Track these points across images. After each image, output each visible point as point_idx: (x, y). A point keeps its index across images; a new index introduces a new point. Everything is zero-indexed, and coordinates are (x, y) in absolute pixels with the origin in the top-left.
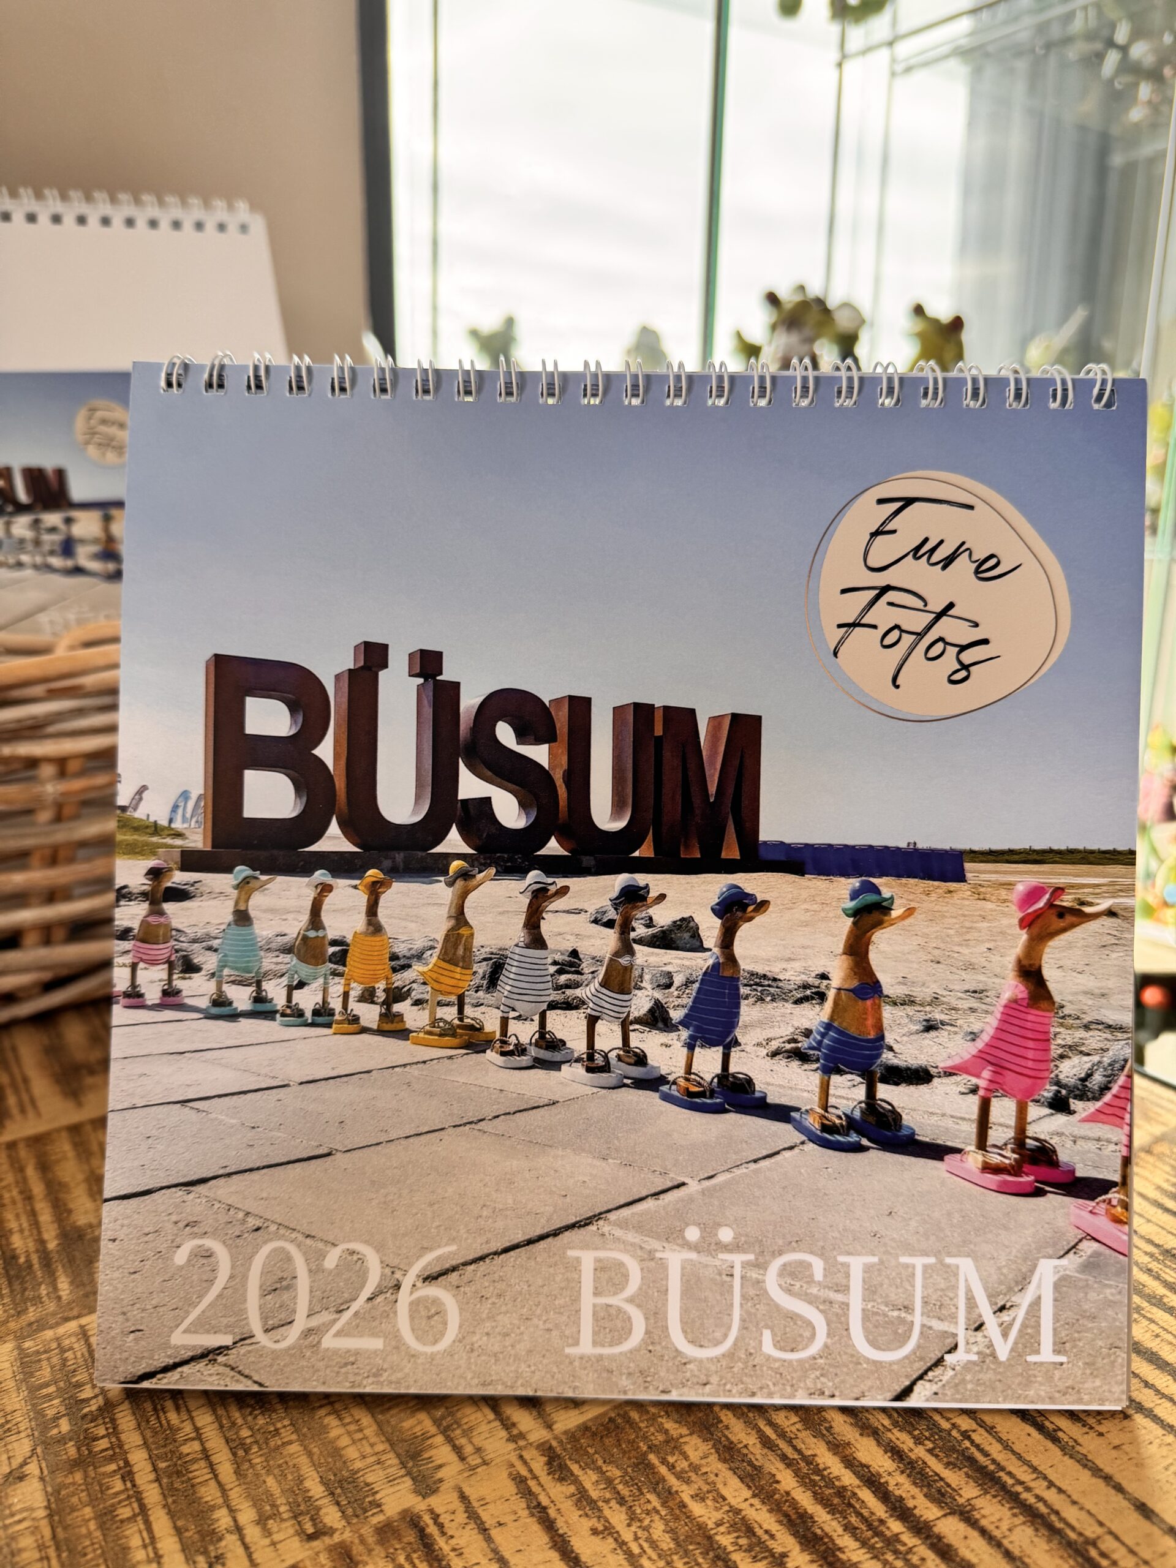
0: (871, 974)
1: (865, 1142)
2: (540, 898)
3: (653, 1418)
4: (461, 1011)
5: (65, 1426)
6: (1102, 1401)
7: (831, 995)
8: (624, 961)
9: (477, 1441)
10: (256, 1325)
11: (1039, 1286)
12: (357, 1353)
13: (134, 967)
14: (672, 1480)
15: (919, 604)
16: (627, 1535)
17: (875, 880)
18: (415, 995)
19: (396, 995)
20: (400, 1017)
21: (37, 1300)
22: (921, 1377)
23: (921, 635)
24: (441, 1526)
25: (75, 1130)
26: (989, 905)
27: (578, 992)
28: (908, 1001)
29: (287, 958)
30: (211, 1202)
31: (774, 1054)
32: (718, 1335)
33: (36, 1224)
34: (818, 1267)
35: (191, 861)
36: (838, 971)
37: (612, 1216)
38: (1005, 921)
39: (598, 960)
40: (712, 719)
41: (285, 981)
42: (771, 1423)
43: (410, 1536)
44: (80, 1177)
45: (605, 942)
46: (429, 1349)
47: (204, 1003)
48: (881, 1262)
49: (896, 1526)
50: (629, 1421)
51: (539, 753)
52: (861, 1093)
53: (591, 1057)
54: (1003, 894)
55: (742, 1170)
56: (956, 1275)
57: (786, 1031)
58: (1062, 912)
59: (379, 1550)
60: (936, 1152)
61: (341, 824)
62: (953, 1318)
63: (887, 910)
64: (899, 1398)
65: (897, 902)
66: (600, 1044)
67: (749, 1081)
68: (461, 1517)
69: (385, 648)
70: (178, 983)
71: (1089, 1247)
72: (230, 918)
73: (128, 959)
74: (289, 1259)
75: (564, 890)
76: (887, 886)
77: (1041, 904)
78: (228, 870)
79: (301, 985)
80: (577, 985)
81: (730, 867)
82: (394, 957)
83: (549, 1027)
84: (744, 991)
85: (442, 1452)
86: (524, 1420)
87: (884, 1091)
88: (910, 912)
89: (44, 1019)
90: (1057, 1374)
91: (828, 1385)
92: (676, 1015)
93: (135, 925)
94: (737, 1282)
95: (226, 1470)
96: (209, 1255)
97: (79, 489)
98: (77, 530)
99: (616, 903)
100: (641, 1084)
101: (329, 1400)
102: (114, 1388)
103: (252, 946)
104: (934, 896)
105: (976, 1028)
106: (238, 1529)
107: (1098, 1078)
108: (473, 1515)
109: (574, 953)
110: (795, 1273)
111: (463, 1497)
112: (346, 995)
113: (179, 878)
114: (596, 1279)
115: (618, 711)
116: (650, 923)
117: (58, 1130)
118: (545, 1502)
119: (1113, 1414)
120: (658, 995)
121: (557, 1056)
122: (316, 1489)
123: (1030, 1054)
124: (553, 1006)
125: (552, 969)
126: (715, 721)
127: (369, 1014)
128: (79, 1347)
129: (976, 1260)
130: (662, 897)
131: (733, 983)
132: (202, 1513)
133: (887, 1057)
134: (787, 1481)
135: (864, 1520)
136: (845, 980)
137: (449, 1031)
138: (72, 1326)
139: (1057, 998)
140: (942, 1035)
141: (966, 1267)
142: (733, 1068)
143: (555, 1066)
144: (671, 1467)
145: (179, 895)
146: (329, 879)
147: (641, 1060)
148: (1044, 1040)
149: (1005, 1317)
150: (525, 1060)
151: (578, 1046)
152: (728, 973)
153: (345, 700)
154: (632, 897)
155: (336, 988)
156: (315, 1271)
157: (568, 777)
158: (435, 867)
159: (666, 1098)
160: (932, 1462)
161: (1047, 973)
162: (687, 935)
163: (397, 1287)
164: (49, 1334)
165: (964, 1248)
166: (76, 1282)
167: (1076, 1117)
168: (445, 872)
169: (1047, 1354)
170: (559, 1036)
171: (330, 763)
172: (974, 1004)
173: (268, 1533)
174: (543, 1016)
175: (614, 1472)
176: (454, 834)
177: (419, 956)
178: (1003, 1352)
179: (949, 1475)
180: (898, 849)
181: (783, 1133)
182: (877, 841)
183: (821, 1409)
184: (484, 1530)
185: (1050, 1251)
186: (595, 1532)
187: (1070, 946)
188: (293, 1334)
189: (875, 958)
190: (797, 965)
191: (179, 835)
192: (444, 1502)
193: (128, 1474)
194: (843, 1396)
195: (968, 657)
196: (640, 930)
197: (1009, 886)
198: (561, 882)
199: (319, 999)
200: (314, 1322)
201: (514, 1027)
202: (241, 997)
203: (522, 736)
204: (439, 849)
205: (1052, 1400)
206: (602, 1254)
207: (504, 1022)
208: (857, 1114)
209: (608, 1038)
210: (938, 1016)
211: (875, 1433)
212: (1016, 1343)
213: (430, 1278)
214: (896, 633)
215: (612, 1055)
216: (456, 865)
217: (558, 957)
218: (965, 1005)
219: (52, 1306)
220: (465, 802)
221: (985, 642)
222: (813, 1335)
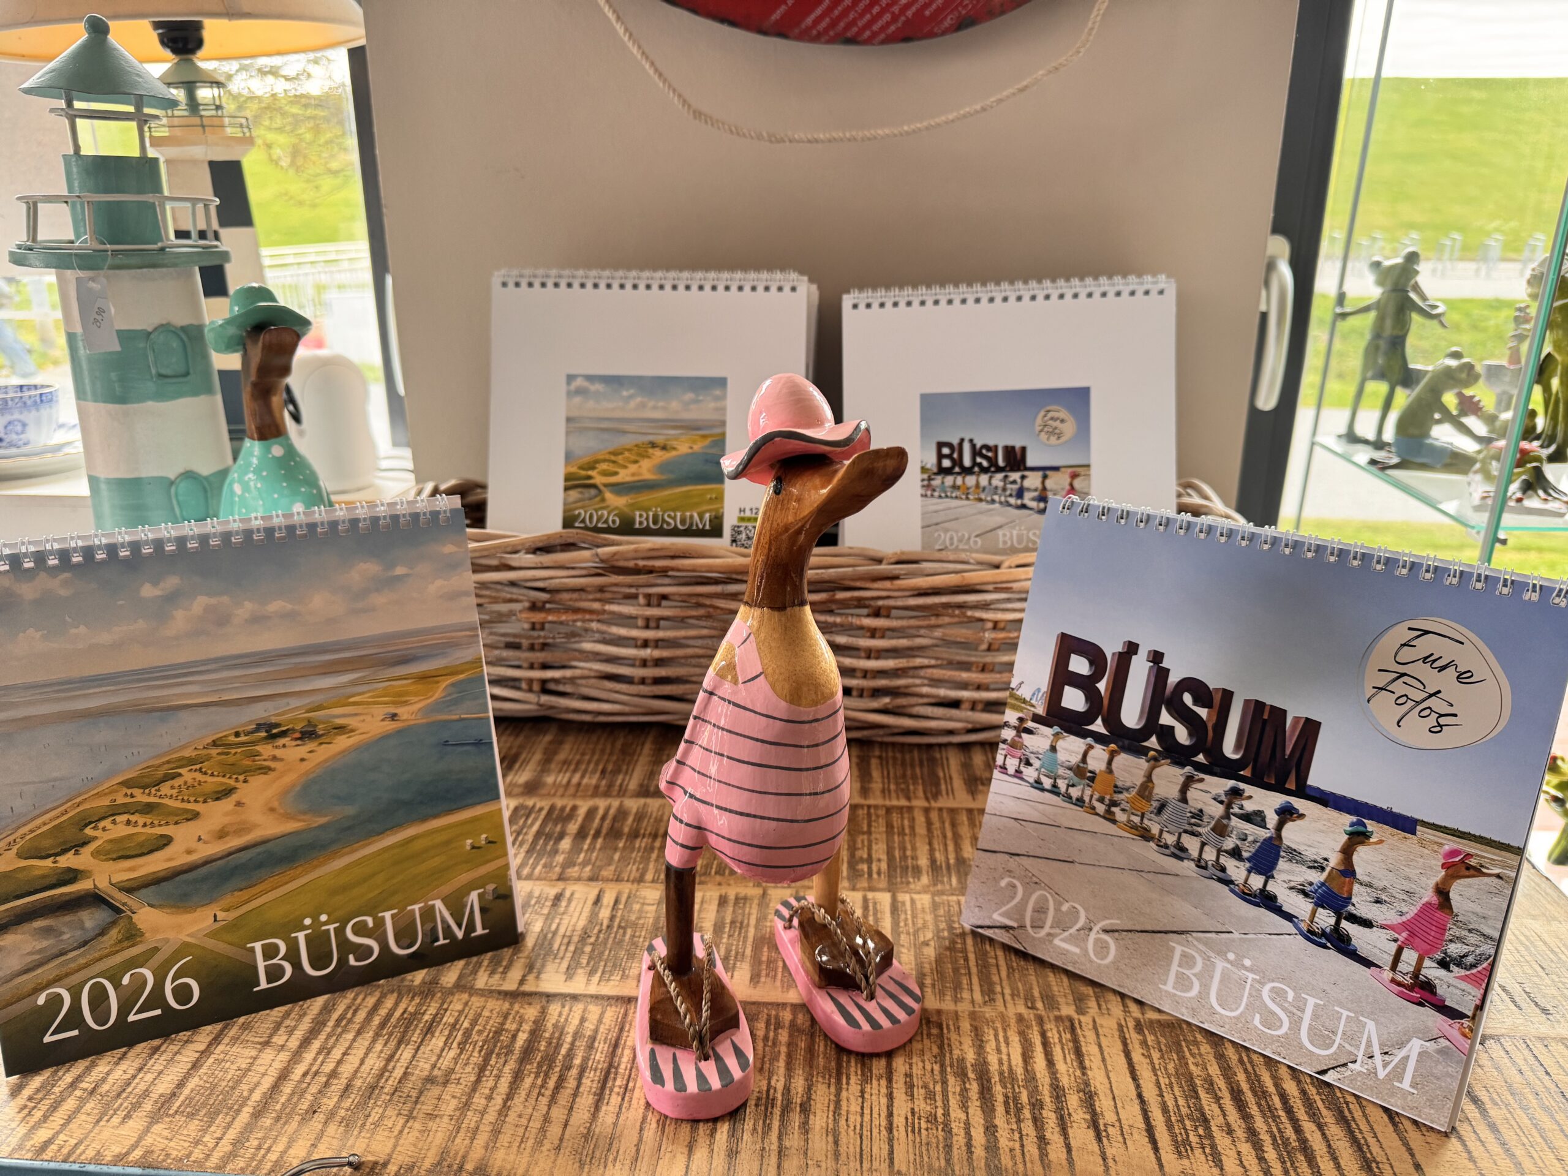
0: (1352, 866)
1: (1329, 945)
2: (1189, 781)
3: (1193, 1031)
4: (1142, 820)
5: (946, 934)
6: (1432, 1122)
7: (1328, 869)
8: (1225, 821)
9: (1109, 1006)
10: (1028, 923)
11: (1410, 1050)
12: (1068, 951)
13: (1006, 756)
14: (1187, 1054)
15: (1422, 687)
16: (1156, 1062)
17: (1365, 821)
18: (1122, 806)
19: (1114, 803)
20: (1113, 813)
21: (942, 882)
22: (1333, 1068)
23: (1418, 703)
24: (1081, 1026)
25: (970, 811)
26: (1426, 851)
27: (1199, 829)
28: (1369, 885)
29: (1069, 772)
30: (1019, 865)
31: (1291, 888)
32: (1233, 1007)
33: (946, 850)
34: (1291, 995)
35: (1036, 719)
36: (1334, 860)
37: (1194, 934)
38: (1434, 862)
39: (1213, 818)
40: (1295, 718)
41: (1066, 781)
42: (1248, 1056)
43: (1068, 1024)
44: (968, 835)
45: (1218, 810)
46: (1099, 961)
47: (1032, 780)
48: (1324, 1005)
49: (1281, 1113)
50: (1181, 1028)
51: (1203, 712)
52: (1332, 921)
53: (1199, 861)
54: (1436, 848)
55: (1262, 936)
56: (1364, 1027)
57: (1301, 880)
58: (1469, 867)
59: (1053, 1023)
60: (1367, 963)
61: (1103, 721)
62: (1358, 1047)
63: (1368, 837)
64: (1319, 1073)
65: (1375, 835)
66: (1205, 856)
67: (1275, 897)
68: (1091, 1027)
69: (1138, 645)
70: (1022, 768)
71: (1443, 1042)
72: (1048, 747)
73: (1004, 752)
74: (1047, 900)
75: (1202, 780)
76: (1371, 825)
77: (1457, 859)
78: (1051, 727)
79: (1073, 786)
80: (1199, 826)
81: (1289, 793)
82: (1116, 786)
83: (1182, 840)
84: (1282, 854)
85: (1092, 1003)
86: (1133, 1008)
87: (1344, 924)
88: (1381, 842)
89: (965, 747)
90: (1410, 1098)
91: (1284, 1053)
92: (1245, 855)
93: (1009, 739)
94: (1248, 986)
95: (1004, 973)
96: (1014, 886)
97: (1030, 462)
98: (1027, 483)
99: (1227, 793)
100: (1220, 880)
101: (1053, 967)
102: (967, 927)
103: (1055, 762)
104: (1396, 838)
105: (1404, 910)
106: (1003, 994)
107: (1470, 959)
108: (1095, 1028)
109: (1201, 811)
110: (1277, 994)
111: (1094, 1021)
112: (1091, 796)
113: (1030, 724)
114: (1181, 960)
115: (1247, 702)
116: (1241, 807)
117: (962, 809)
118: (1127, 1036)
119: (1439, 1132)
120: (1238, 842)
121: (1182, 855)
122: (1036, 994)
123: (1433, 933)
124: (1186, 831)
125: (1189, 815)
126: (1297, 719)
127: (1101, 808)
128: (956, 908)
129: (1377, 1024)
130: (1250, 797)
131: (1278, 848)
132: (991, 984)
133: (1350, 908)
134: (1241, 1077)
135: (1269, 1107)
136: (1338, 864)
137: (1134, 827)
138: (955, 898)
139: (1455, 910)
140: (1384, 907)
141: (1371, 1026)
142: (1268, 888)
143: (1181, 859)
144: (1190, 1050)
145: (1029, 731)
146: (1093, 743)
147: (1223, 869)
148: (1443, 929)
149: (1386, 1057)
150: (1167, 852)
151: (1195, 854)
152: (1276, 843)
153: (1115, 665)
154: (1235, 793)
155: (1088, 792)
156: (1057, 910)
157: (1215, 727)
158: (1142, 752)
159: (1232, 891)
160: (1320, 1104)
161: (1451, 895)
162: (1259, 819)
163: (1091, 929)
164: (945, 898)
165: (1370, 1016)
166: (959, 881)
167: (1452, 974)
168: (1146, 755)
169: (1406, 1085)
170: (1186, 846)
171: (1103, 691)
172: (1405, 897)
173: (1013, 999)
174: (1180, 834)
175: (1163, 1040)
176: (1154, 739)
177: (1127, 790)
178: (1382, 1074)
179: (1324, 1112)
180: (1381, 809)
181: (1287, 926)
182: (1371, 802)
183: (1279, 1062)
184: (1097, 1034)
185: (1420, 1035)
186: (1143, 1055)
187: (1470, 886)
188: (1042, 933)
189: (1355, 858)
190: (1314, 850)
191: (1033, 706)
192: (1086, 1020)
193: (966, 959)
194: (1289, 1060)
195: (1442, 721)
196: (1236, 810)
197: (1441, 845)
198: (1202, 776)
199: (1080, 794)
200: (1052, 931)
201: (1165, 835)
202: (1047, 783)
203: (1196, 702)
204: (1145, 744)
205: (1403, 1109)
206: (1186, 950)
207: (1161, 831)
208: (1328, 930)
209: (1210, 855)
210: (1384, 897)
211: (1299, 1082)
212: (1389, 1073)
213: (1106, 931)
214: (1405, 699)
215: (1210, 863)
216: (1152, 753)
217: (1193, 810)
218: (1401, 897)
219: (948, 887)
220: (1162, 726)
221: (1455, 715)
222: (1281, 1026)
